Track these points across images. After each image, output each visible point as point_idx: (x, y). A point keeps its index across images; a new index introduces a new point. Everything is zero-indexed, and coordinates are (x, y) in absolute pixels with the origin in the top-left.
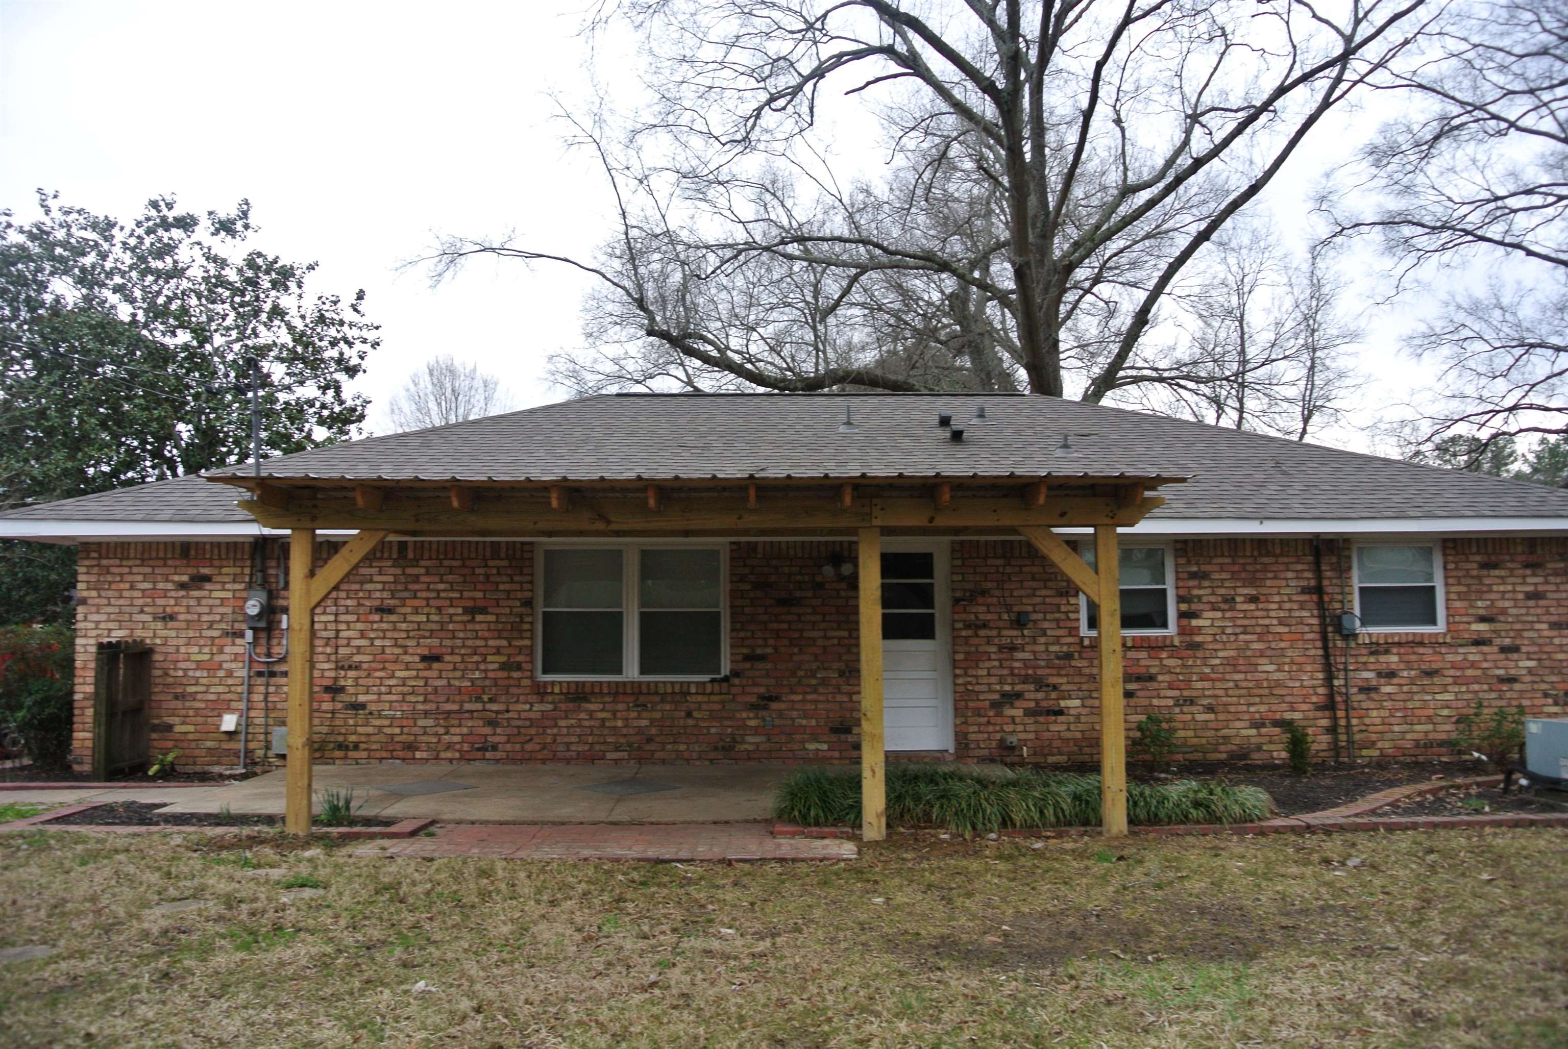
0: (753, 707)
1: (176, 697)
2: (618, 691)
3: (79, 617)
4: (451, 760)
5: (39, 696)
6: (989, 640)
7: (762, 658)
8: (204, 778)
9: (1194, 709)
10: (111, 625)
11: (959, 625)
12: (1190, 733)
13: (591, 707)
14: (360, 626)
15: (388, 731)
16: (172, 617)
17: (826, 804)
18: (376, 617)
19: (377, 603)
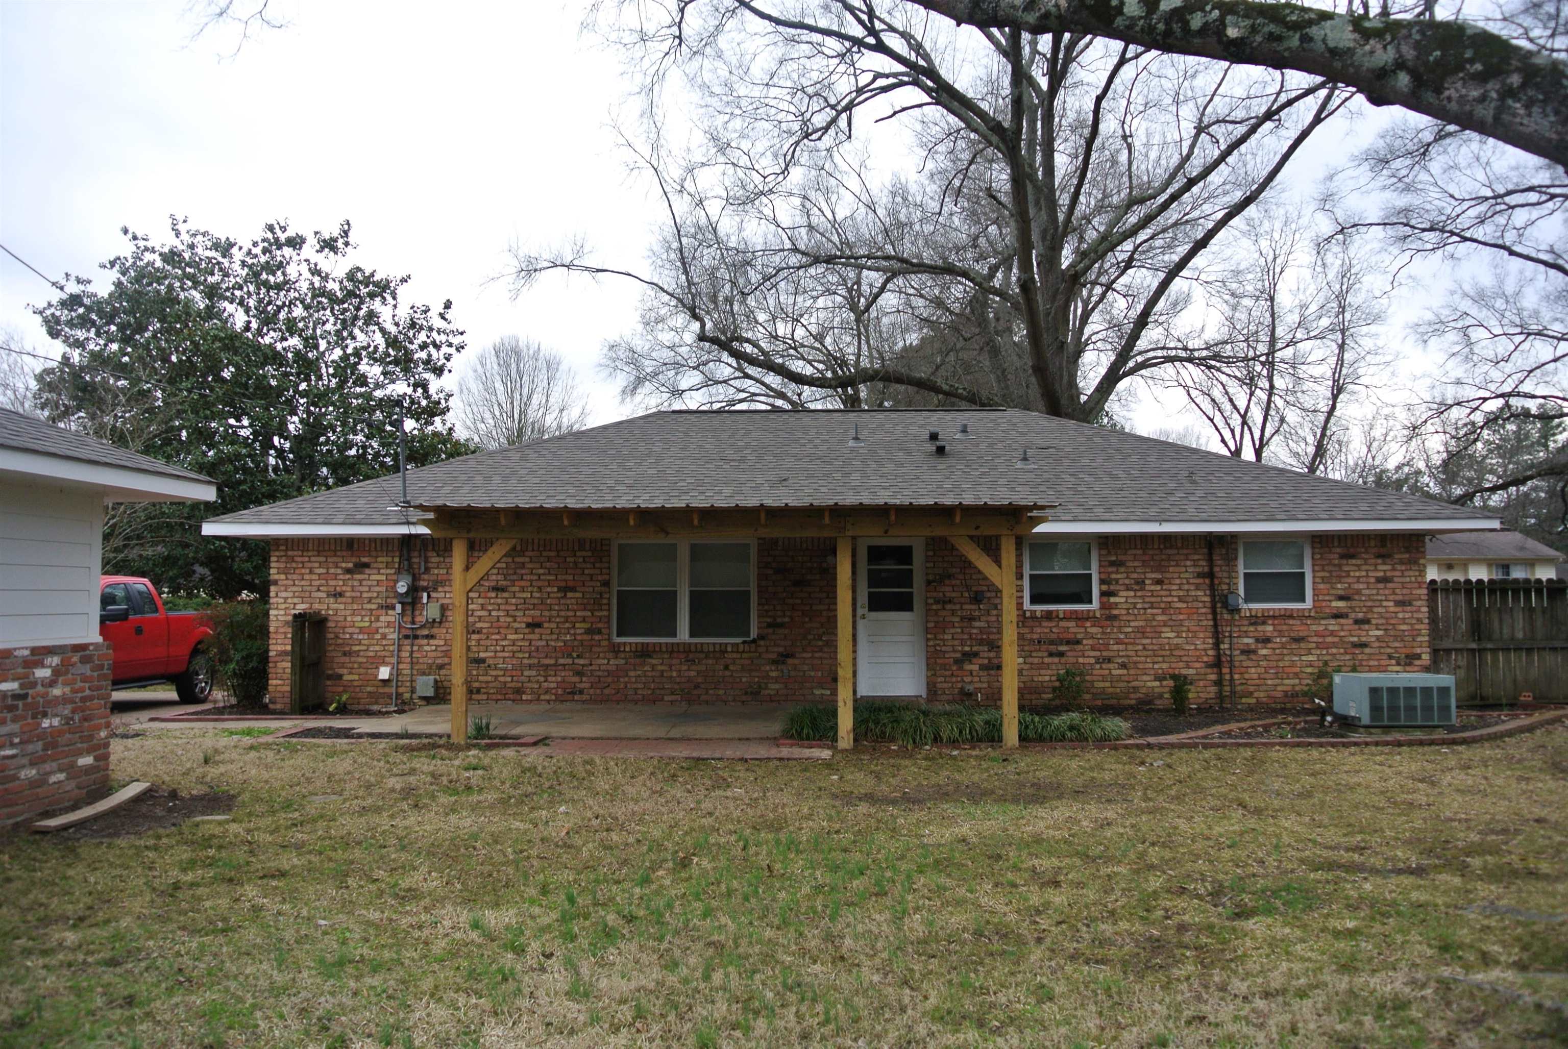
0: (774, 662)
1: (345, 654)
2: (673, 650)
3: (272, 594)
4: (548, 701)
5: (244, 653)
6: (953, 612)
7: (781, 625)
8: (369, 713)
9: (1111, 666)
10: (296, 600)
11: (931, 601)
12: (1108, 684)
13: (654, 661)
14: (480, 601)
15: (502, 679)
16: (341, 595)
17: (815, 727)
18: (493, 595)
19: (493, 584)
